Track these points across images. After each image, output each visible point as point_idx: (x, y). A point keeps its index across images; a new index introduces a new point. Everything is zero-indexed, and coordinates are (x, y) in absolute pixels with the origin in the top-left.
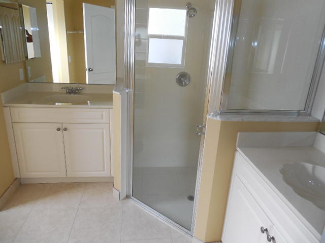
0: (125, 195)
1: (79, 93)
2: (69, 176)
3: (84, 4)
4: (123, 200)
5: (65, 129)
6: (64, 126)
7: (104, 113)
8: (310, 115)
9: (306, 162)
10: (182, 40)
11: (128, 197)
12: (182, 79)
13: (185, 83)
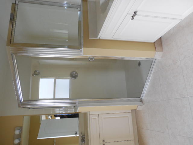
0: (140, 102)
1: (84, 135)
2: (133, 139)
3: (38, 139)
4: (143, 103)
5: (104, 141)
6: (102, 142)
7: (92, 118)
8: (80, 5)
9: (100, 3)
10: (56, 80)
11: (141, 101)
12: (74, 76)
13: (75, 74)
